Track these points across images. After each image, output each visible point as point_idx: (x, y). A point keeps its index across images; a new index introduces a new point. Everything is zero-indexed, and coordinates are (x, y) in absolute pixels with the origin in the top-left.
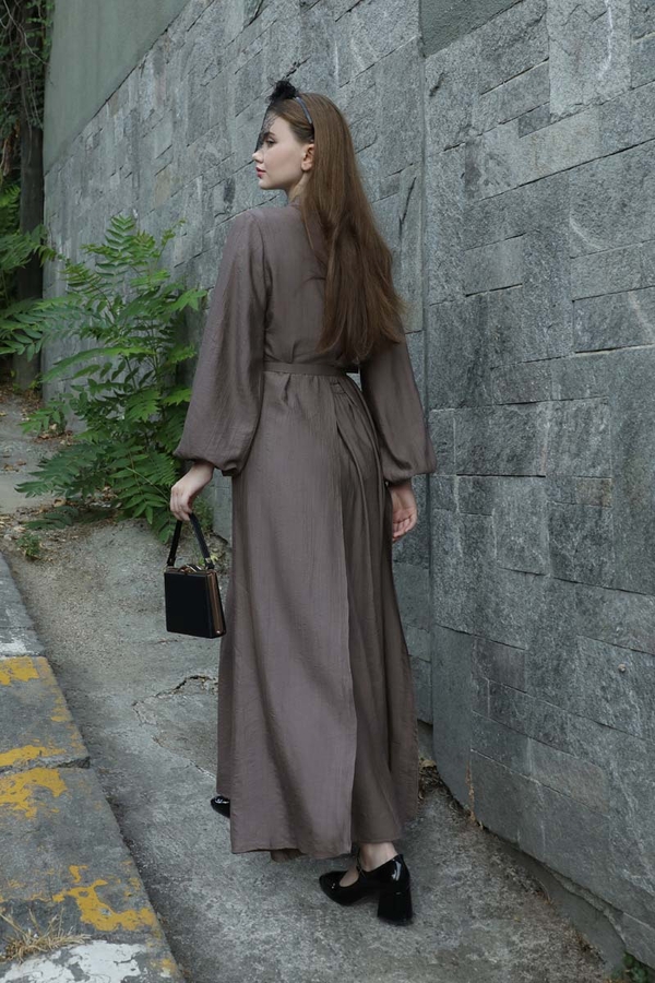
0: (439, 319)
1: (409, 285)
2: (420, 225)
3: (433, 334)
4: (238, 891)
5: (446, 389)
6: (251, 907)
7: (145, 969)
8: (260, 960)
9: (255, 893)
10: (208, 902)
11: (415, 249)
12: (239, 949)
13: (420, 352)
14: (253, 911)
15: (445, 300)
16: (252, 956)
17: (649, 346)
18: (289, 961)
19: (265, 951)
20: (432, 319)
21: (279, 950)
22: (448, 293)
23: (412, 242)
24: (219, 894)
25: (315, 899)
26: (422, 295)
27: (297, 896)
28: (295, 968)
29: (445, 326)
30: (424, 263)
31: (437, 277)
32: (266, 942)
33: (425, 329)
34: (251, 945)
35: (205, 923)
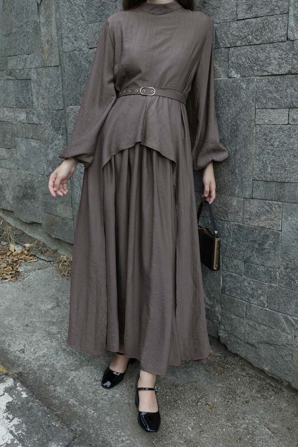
0: (71, 60)
1: (48, 41)
2: (54, 7)
3: (68, 68)
4: (18, 334)
5: (78, 96)
6: (28, 341)
7: (14, 396)
8: (46, 365)
9: (27, 334)
10: (8, 343)
11: (51, 21)
12: (33, 362)
13: (58, 77)
14: (30, 343)
15: (75, 50)
16: (41, 365)
17: (219, 79)
18: (58, 362)
19: (45, 361)
20: (66, 60)
21: (51, 358)
22: (76, 46)
23: (48, 17)
24: (11, 338)
25: (54, 330)
26: (58, 47)
27: (45, 330)
28: (62, 365)
29: (76, 64)
30: (58, 29)
31: (68, 38)
32: (44, 356)
33: (60, 65)
34: (38, 359)
35: (12, 354)
